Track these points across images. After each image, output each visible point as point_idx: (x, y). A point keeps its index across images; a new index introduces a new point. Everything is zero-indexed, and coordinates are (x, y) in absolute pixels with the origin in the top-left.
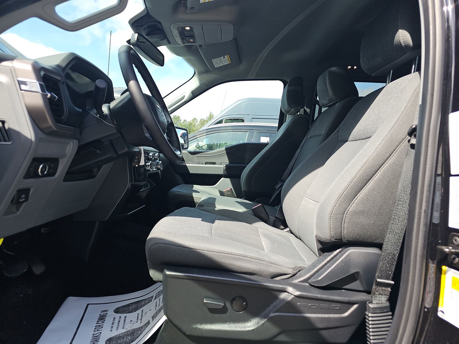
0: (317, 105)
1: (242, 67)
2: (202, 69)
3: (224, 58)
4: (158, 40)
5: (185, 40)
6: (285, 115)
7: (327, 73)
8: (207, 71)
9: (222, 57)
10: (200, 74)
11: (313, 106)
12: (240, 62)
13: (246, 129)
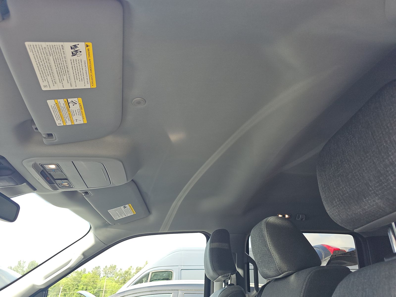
0: (250, 263)
1: (152, 218)
2: (98, 222)
3: (125, 207)
4: (11, 185)
5: (55, 185)
6: (211, 282)
7: (262, 225)
8: (106, 225)
9: (122, 207)
10: (96, 228)
11: (246, 265)
12: (149, 212)
13: (170, 290)
